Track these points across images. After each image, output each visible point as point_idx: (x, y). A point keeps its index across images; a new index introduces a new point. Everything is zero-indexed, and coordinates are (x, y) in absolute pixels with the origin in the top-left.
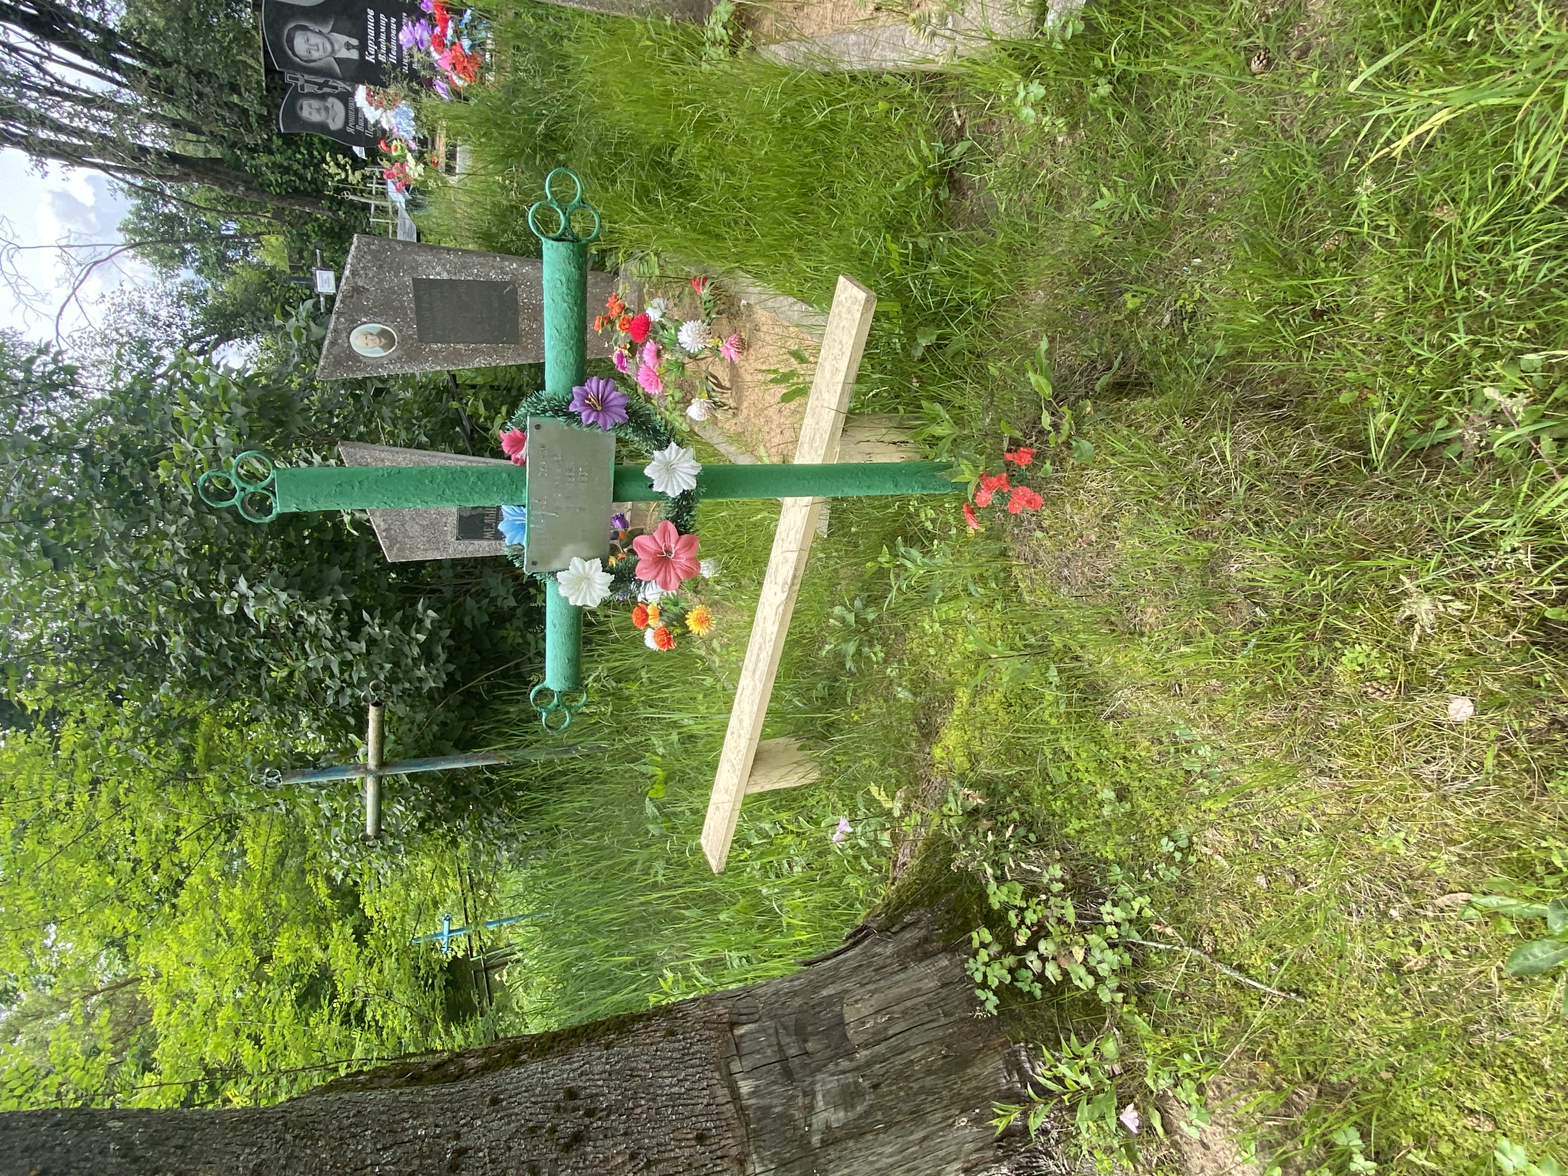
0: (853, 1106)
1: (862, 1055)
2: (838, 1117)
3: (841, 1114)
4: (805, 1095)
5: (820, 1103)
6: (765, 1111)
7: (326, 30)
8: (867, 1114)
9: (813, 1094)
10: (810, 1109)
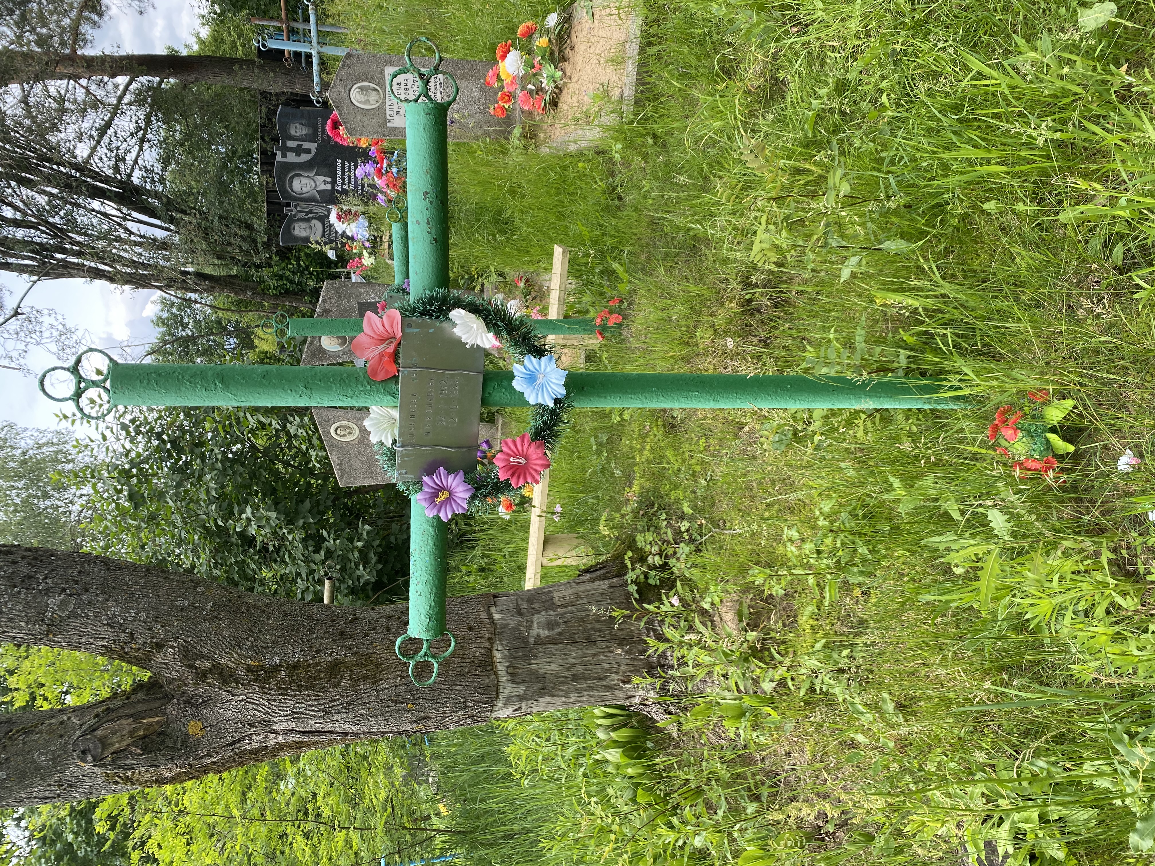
0: (553, 630)
1: (560, 611)
2: (544, 633)
3: (546, 632)
4: (527, 621)
5: (535, 625)
6: (506, 626)
7: (311, 175)
8: (560, 634)
9: (532, 622)
10: (529, 627)
